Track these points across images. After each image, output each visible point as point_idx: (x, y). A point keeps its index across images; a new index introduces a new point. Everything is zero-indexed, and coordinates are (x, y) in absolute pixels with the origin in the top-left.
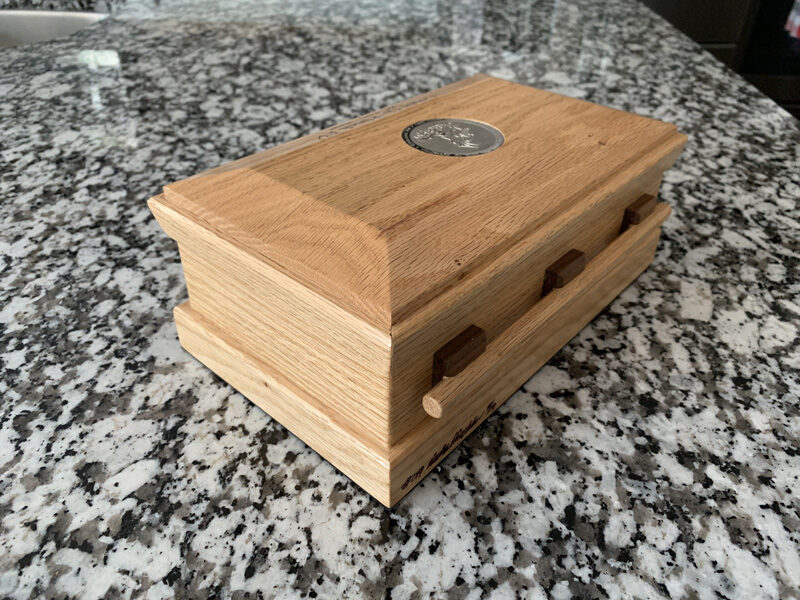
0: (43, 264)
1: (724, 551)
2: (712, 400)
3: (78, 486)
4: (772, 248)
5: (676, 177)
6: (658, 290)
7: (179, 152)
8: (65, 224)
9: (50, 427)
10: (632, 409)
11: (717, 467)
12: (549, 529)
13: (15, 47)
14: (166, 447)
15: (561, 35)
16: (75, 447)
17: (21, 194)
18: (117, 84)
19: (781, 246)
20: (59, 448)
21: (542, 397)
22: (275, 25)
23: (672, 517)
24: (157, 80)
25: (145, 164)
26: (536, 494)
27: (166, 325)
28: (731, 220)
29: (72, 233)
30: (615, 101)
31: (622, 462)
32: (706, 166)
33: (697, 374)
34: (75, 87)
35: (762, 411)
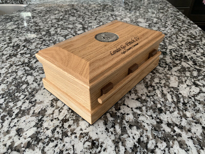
0: (9, 75)
1: (178, 150)
2: (177, 109)
3: (17, 135)
4: (194, 67)
5: (171, 47)
6: (164, 79)
7: (44, 43)
8: (15, 64)
9: (10, 119)
10: (156, 112)
11: (177, 127)
12: (134, 145)
13: (3, 15)
14: (39, 124)
15: (142, 8)
16: (16, 124)
17: (3, 56)
18: (29, 25)
19: (197, 66)
20: (12, 125)
21: (133, 109)
22: (69, 7)
23: (165, 141)
24: (39, 23)
25: (35, 47)
26: (131, 135)
27: (39, 91)
28: (184, 59)
29: (16, 66)
30: (156, 26)
31: (153, 126)
32: (179, 44)
33: (173, 102)
34: (18, 26)
35: (189, 112)
